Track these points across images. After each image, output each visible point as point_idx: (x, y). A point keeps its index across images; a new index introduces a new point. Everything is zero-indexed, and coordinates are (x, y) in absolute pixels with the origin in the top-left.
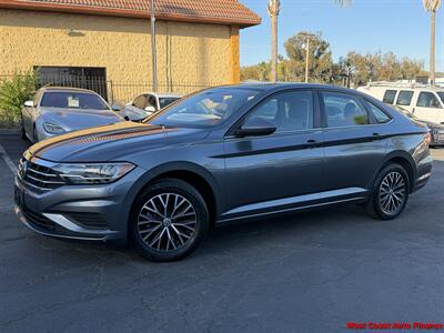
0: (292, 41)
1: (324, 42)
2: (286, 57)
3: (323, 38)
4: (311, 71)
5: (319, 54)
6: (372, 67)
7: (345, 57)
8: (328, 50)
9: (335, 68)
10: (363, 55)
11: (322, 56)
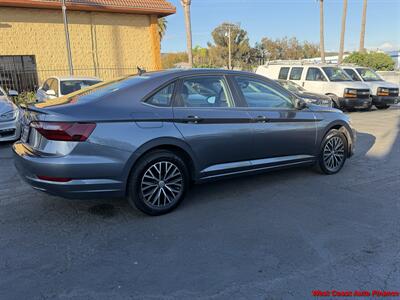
0: (218, 30)
1: (242, 31)
2: (214, 44)
3: (242, 28)
4: (234, 54)
5: (240, 41)
6: (281, 49)
7: (260, 42)
8: (246, 37)
9: (252, 51)
10: (274, 40)
11: (242, 42)
